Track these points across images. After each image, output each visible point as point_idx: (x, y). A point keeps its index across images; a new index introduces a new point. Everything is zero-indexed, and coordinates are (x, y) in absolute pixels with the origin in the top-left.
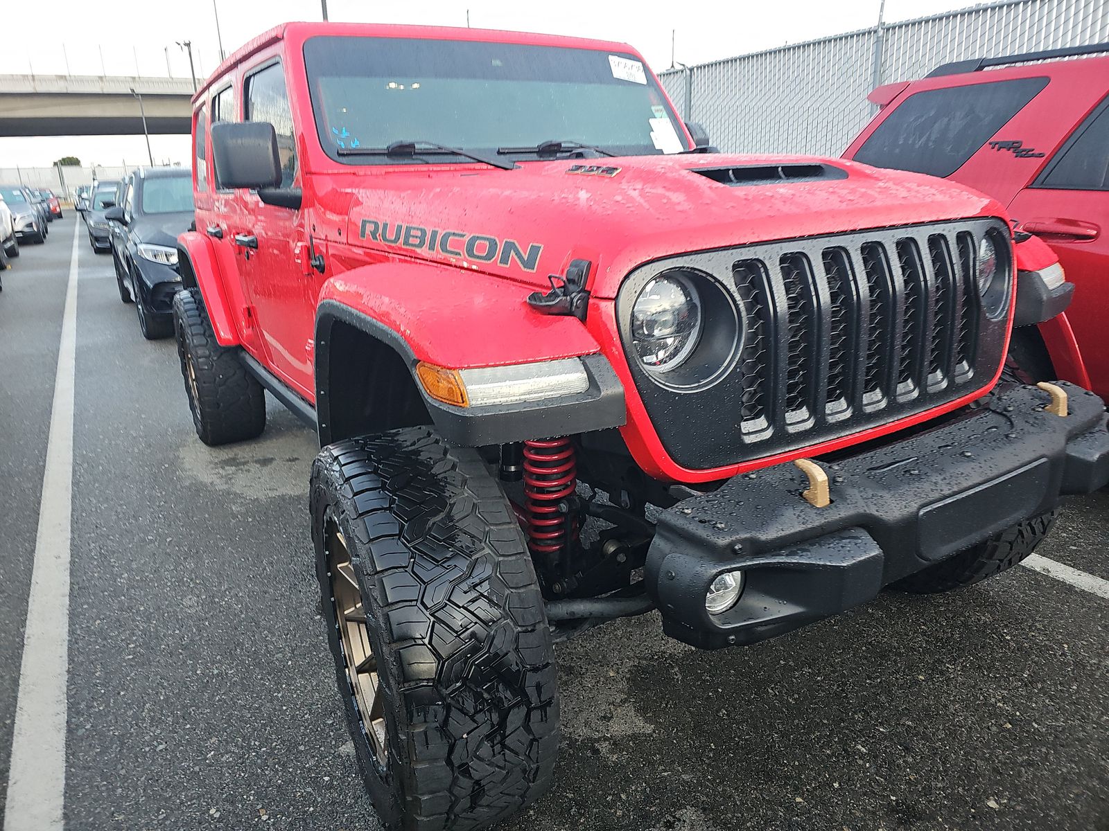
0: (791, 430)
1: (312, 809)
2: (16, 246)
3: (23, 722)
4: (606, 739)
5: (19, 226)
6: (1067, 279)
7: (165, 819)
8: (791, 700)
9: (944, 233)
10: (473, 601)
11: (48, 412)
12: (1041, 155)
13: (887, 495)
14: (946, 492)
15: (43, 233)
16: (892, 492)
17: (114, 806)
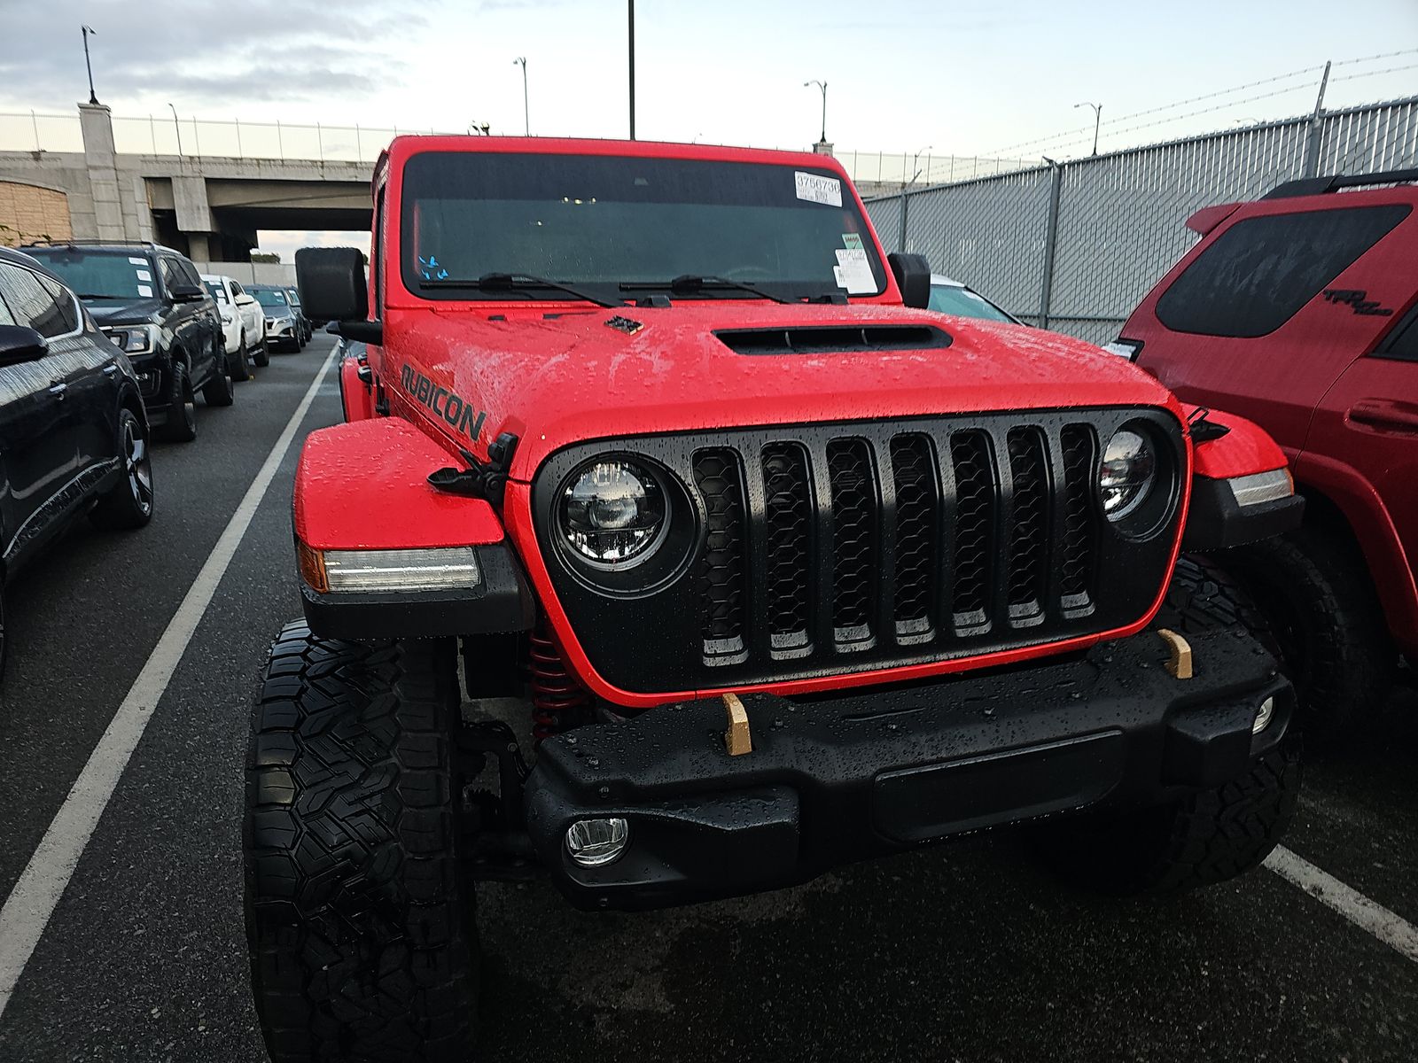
0: (776, 656)
1: (252, 1028)
2: (266, 354)
3: (25, 882)
4: (610, 1010)
5: (275, 331)
6: (1297, 491)
7: (106, 1010)
8: (860, 1004)
9: (1041, 425)
10: (357, 814)
11: (211, 546)
12: (1387, 313)
13: (832, 751)
14: (928, 757)
15: (302, 340)
16: (842, 748)
17: (65, 986)
